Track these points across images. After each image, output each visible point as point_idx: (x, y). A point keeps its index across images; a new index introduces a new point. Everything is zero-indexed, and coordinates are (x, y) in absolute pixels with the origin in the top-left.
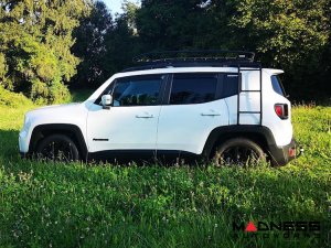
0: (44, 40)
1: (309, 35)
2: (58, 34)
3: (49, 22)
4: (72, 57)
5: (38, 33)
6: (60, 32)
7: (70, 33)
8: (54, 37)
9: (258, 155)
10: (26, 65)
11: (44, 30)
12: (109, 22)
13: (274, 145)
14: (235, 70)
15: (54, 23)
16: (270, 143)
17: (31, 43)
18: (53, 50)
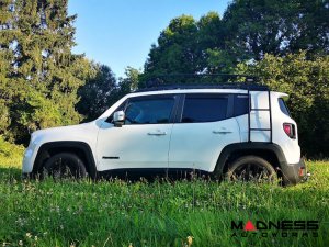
0: (49, 96)
1: (297, 98)
2: (63, 92)
3: (56, 80)
4: (76, 114)
5: (43, 89)
6: (66, 90)
7: (75, 91)
8: (59, 94)
9: (269, 173)
10: (29, 118)
11: (50, 87)
12: (113, 85)
13: (285, 162)
14: (245, 92)
15: (61, 81)
16: (280, 161)
17: (36, 97)
18: (58, 106)
